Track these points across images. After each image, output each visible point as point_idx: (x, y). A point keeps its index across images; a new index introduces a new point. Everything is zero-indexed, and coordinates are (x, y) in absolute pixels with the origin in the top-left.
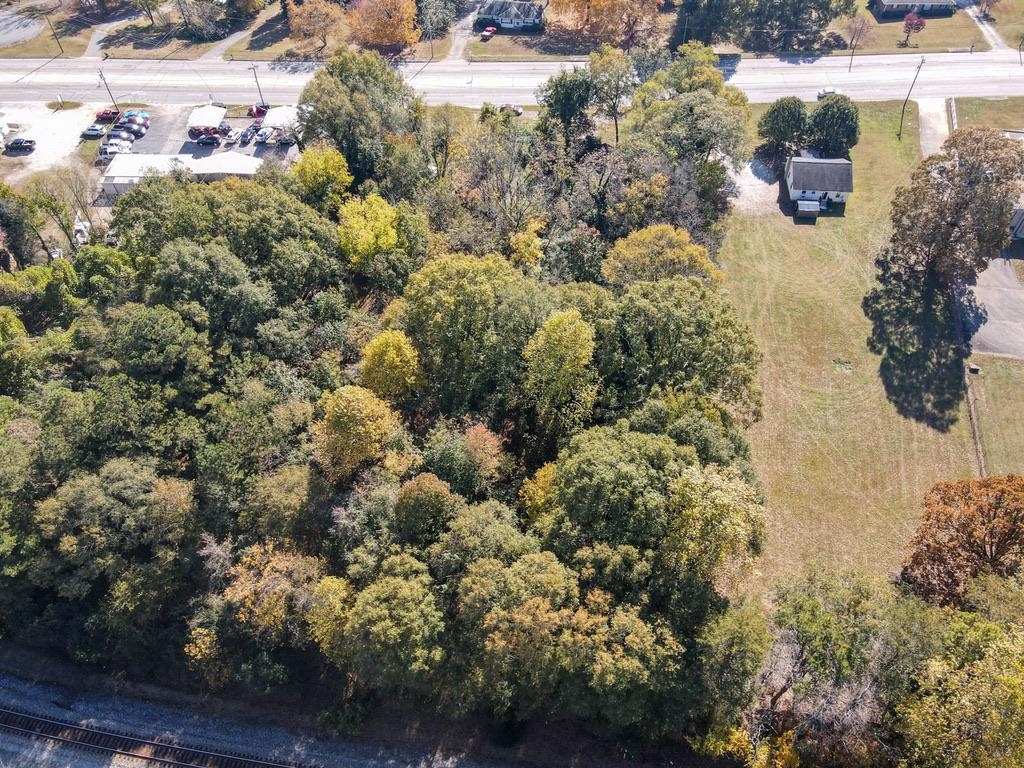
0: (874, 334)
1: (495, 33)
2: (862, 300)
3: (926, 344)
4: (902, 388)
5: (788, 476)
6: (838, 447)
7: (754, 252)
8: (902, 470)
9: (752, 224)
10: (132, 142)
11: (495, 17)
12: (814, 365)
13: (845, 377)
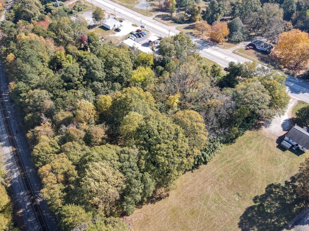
0: (261, 196)
1: (252, 49)
2: (270, 183)
3: (277, 214)
5: (181, 209)
6: (206, 215)
7: (251, 146)
9: (261, 138)
10: (137, 38)
11: (255, 44)
12: (229, 189)
13: (235, 200)
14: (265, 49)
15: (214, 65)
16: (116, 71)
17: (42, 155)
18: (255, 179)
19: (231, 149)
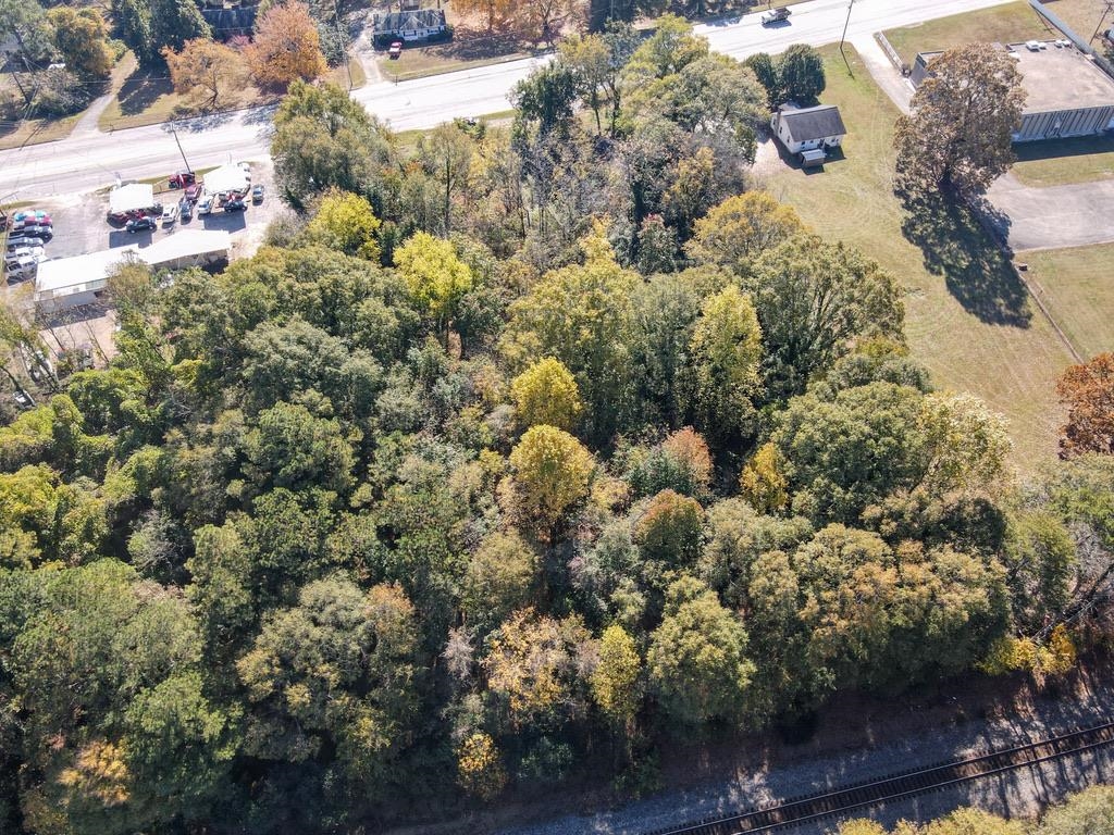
1: (403, 48)
3: (974, 256)
4: (974, 299)
8: (1012, 372)
10: (42, 246)
11: (396, 32)
18: (880, 246)
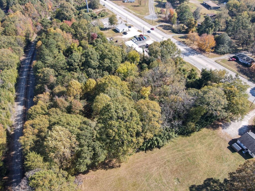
7: (204, 141)
9: (215, 137)
10: (138, 41)
11: (239, 57)
13: (173, 183)
14: (247, 62)
15: (192, 70)
16: (107, 62)
17: (33, 114)
18: (198, 170)
19: (185, 141)
